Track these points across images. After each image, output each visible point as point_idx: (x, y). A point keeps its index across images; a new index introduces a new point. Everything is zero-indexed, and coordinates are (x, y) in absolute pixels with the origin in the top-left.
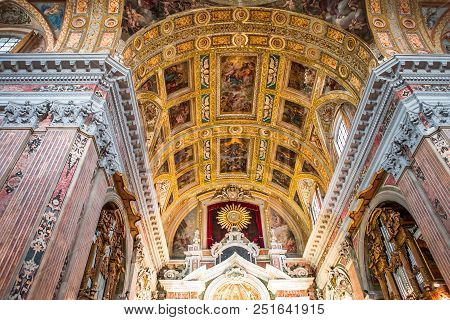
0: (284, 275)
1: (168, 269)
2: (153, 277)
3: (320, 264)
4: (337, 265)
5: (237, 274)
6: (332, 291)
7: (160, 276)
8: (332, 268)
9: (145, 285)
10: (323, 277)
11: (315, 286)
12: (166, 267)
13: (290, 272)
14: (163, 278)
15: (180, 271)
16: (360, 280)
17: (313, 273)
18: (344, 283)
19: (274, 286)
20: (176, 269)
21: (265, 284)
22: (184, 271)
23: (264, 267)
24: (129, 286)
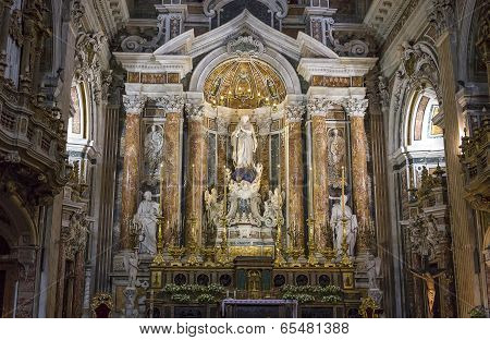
0: (329, 51)
1: (128, 35)
2: (102, 47)
3: (392, 36)
4: (422, 38)
5: (246, 47)
6: (405, 81)
7: (114, 45)
8: (412, 43)
9: (90, 61)
10: (394, 57)
11: (376, 71)
12: (124, 32)
13: (338, 47)
14: (120, 50)
15: (149, 39)
16: (456, 64)
17: (378, 50)
18: (427, 69)
19: (311, 68)
20: (142, 35)
21: (294, 64)
22: (156, 39)
23: (295, 37)
24: (63, 60)
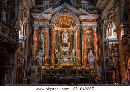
0: (87, 13)
1: (35, 9)
2: (28, 12)
3: (103, 9)
4: (111, 9)
5: (66, 12)
6: (107, 21)
7: (31, 11)
8: (109, 11)
9: (25, 15)
10: (105, 14)
11: (100, 18)
12: (34, 8)
13: (90, 12)
14: (33, 13)
15: (40, 10)
16: (120, 16)
17: (100, 12)
18: (113, 17)
19: (82, 17)
20: (38, 9)
21: (78, 16)
22: (42, 10)
23: (78, 9)
24: (18, 15)
